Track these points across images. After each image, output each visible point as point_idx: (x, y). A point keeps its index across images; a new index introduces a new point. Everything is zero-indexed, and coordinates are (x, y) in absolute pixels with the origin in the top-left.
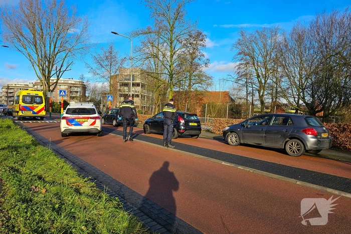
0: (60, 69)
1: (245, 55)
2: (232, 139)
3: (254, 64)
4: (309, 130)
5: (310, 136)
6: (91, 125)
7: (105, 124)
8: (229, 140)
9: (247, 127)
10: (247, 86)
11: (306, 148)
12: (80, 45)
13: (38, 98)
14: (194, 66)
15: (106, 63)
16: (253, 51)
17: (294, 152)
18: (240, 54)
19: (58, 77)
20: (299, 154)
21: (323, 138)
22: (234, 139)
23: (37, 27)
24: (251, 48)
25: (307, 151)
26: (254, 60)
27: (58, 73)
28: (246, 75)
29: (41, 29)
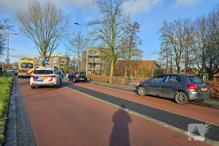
0: (52, 48)
1: (166, 37)
2: (141, 91)
3: (172, 43)
4: (191, 85)
5: (192, 90)
6: (49, 81)
7: (69, 81)
8: (140, 92)
9: (151, 83)
10: (167, 57)
11: (189, 98)
12: (64, 33)
13: (30, 65)
14: (132, 44)
15: (76, 43)
16: (172, 34)
17: (180, 101)
18: (163, 36)
19: (51, 52)
20: (184, 103)
21: (203, 91)
22: (142, 91)
23: (38, 22)
24: (170, 32)
25: (190, 101)
26: (172, 40)
27: (51, 50)
28: (167, 50)
29: (41, 24)
